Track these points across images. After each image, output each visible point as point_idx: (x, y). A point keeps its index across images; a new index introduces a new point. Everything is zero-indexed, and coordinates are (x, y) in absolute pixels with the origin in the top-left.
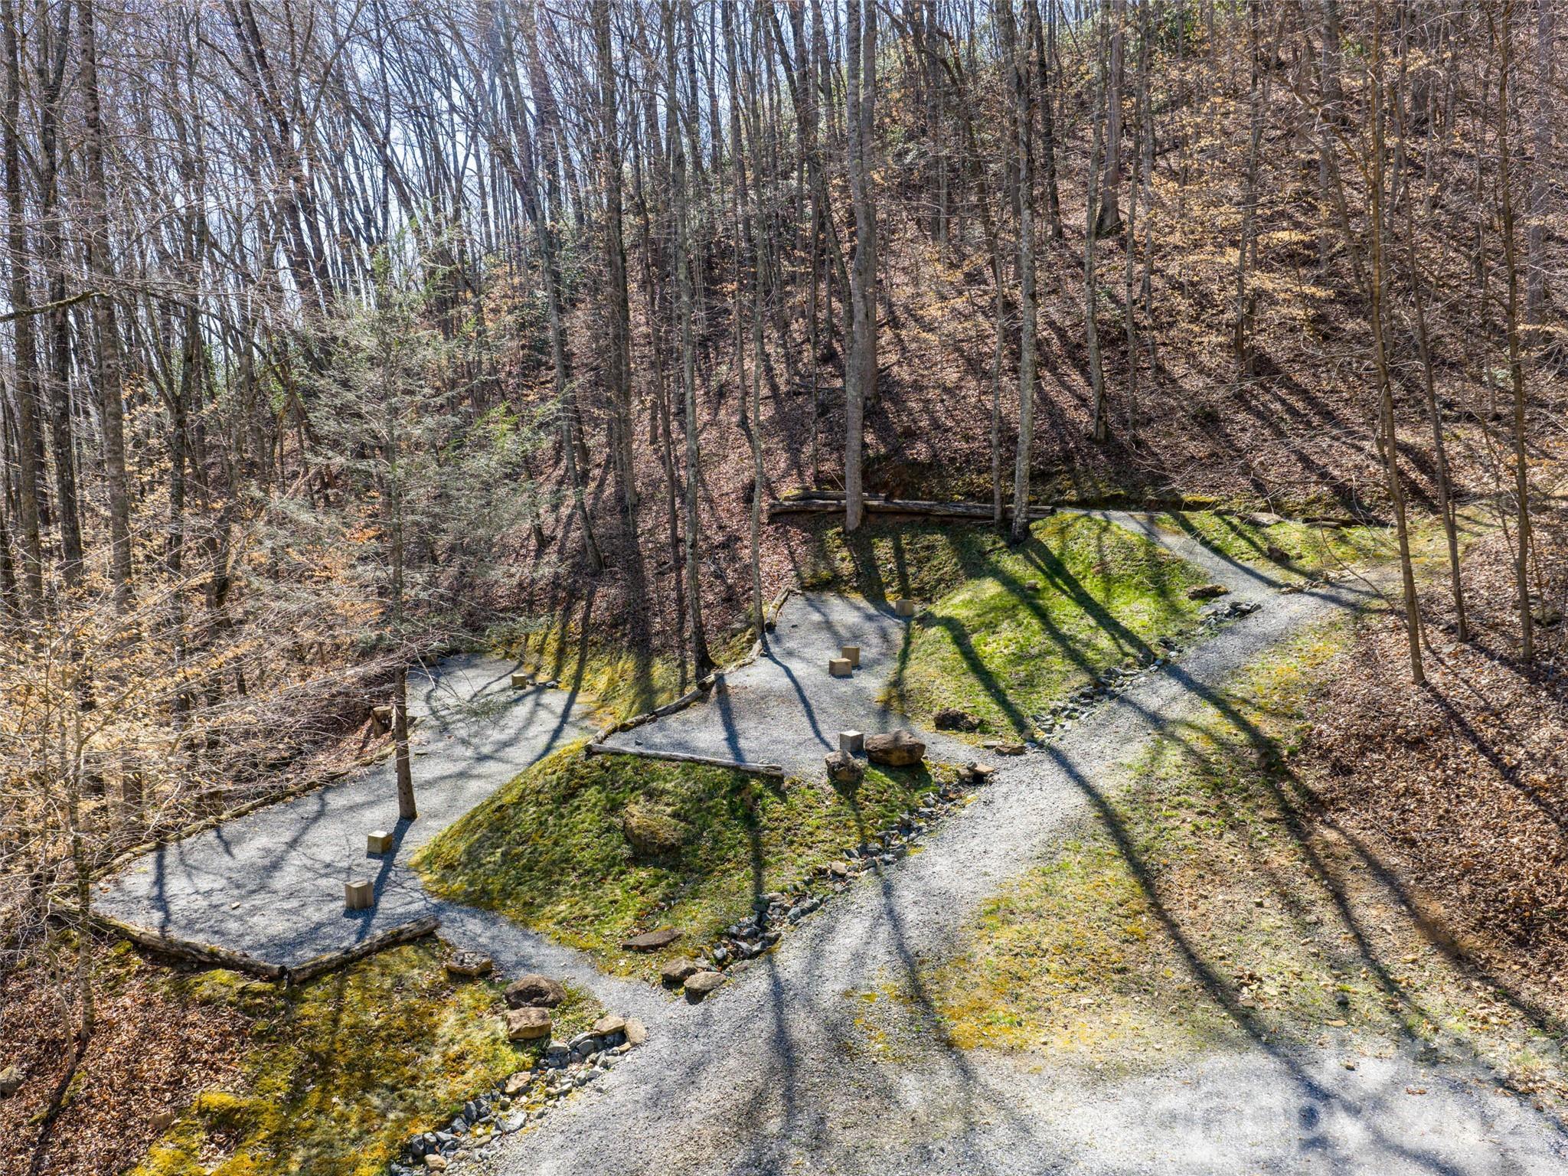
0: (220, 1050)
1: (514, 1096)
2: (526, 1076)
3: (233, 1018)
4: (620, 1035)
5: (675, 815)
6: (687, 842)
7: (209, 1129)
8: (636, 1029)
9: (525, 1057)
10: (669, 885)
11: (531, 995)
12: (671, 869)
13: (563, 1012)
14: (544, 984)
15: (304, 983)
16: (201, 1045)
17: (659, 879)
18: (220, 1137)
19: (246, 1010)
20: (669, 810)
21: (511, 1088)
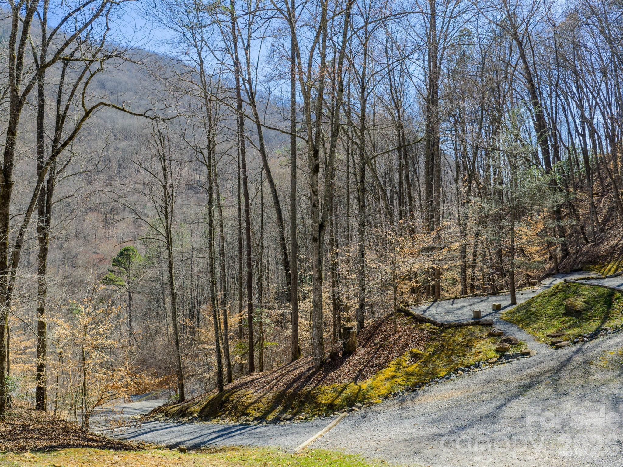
0: (421, 340)
1: (489, 363)
2: (496, 359)
3: (427, 334)
4: (528, 354)
5: (584, 302)
6: (585, 310)
7: (412, 357)
8: (533, 353)
9: (498, 355)
10: (573, 322)
11: (508, 341)
12: (577, 318)
13: (515, 347)
14: (512, 338)
15: (446, 328)
16: (417, 338)
17: (571, 320)
18: (414, 359)
19: (430, 333)
20: (583, 300)
21: (490, 362)
